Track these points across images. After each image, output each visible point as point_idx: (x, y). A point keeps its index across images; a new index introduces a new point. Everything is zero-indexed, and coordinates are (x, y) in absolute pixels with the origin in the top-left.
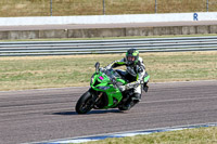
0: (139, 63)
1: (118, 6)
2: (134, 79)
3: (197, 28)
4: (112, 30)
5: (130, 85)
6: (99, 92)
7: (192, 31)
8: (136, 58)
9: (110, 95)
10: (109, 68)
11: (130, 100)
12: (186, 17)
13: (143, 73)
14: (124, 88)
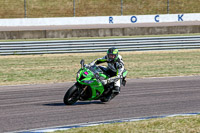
0: (118, 60)
1: (39, 10)
2: (115, 74)
3: (112, 31)
4: (33, 32)
5: (111, 79)
6: (84, 86)
7: (108, 33)
8: (116, 55)
9: (94, 88)
10: (92, 64)
11: (110, 93)
12: (102, 21)
13: (122, 69)
14: (105, 82)
